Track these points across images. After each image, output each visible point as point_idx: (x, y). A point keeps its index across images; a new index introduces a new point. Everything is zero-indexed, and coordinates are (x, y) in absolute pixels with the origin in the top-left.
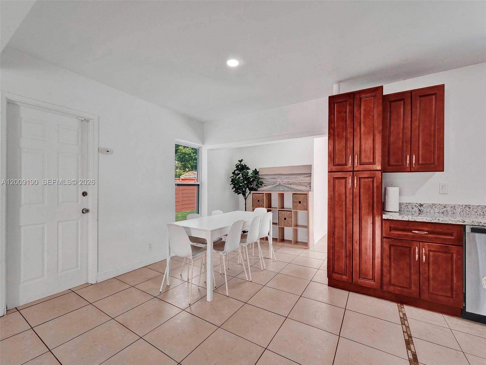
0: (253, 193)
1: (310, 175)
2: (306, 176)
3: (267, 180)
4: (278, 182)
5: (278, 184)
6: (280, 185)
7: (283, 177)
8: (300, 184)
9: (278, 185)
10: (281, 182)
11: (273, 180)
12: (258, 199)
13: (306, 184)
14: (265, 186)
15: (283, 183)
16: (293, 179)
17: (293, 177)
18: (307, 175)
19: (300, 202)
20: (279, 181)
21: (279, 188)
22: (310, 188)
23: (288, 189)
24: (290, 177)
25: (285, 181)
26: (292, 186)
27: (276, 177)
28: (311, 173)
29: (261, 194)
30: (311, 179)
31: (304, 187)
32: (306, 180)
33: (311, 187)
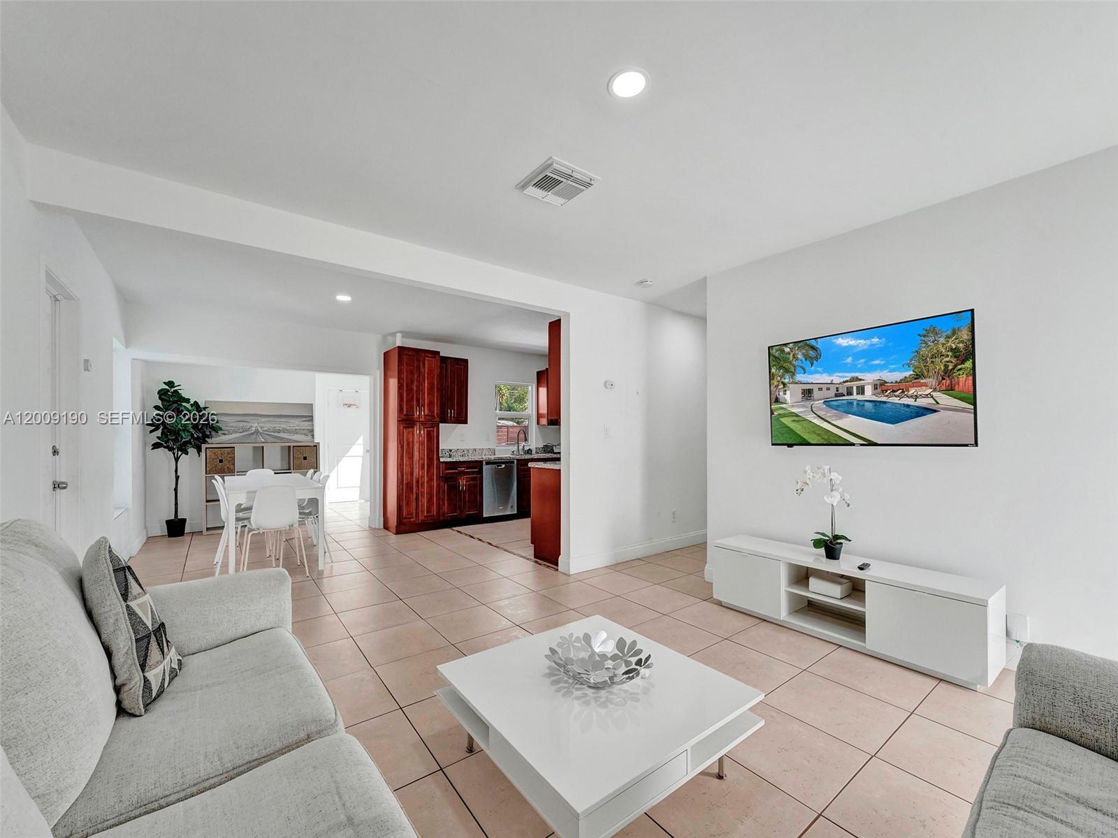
0: (206, 448)
1: (310, 418)
2: (304, 419)
3: (226, 423)
4: (254, 429)
5: (253, 431)
6: (257, 432)
7: (263, 420)
8: (296, 432)
9: (253, 434)
10: (259, 428)
11: (241, 424)
12: (220, 458)
13: (305, 432)
14: (224, 434)
15: (265, 429)
16: (283, 424)
17: (282, 420)
18: (307, 419)
19: (305, 458)
20: (255, 426)
21: (256, 438)
22: (313, 438)
23: (275, 440)
24: (277, 419)
25: (267, 426)
26: (282, 435)
27: (248, 419)
28: (312, 416)
29: (226, 449)
30: (313, 424)
31: (303, 436)
32: (306, 425)
33: (313, 435)
